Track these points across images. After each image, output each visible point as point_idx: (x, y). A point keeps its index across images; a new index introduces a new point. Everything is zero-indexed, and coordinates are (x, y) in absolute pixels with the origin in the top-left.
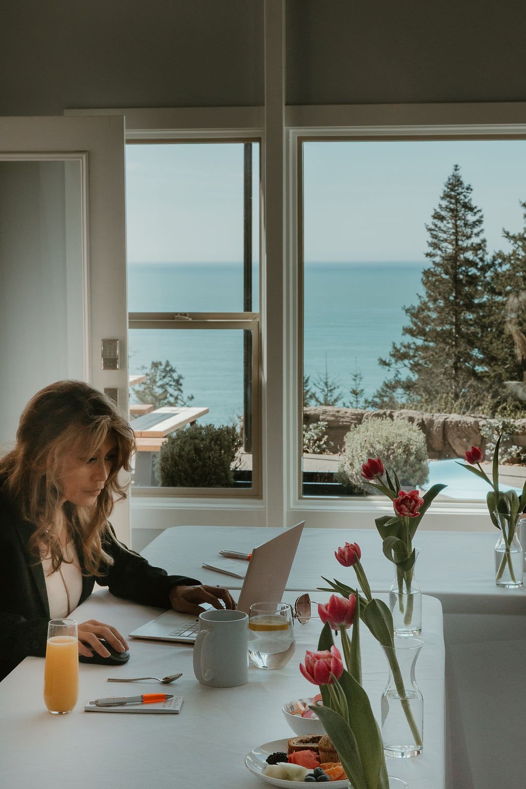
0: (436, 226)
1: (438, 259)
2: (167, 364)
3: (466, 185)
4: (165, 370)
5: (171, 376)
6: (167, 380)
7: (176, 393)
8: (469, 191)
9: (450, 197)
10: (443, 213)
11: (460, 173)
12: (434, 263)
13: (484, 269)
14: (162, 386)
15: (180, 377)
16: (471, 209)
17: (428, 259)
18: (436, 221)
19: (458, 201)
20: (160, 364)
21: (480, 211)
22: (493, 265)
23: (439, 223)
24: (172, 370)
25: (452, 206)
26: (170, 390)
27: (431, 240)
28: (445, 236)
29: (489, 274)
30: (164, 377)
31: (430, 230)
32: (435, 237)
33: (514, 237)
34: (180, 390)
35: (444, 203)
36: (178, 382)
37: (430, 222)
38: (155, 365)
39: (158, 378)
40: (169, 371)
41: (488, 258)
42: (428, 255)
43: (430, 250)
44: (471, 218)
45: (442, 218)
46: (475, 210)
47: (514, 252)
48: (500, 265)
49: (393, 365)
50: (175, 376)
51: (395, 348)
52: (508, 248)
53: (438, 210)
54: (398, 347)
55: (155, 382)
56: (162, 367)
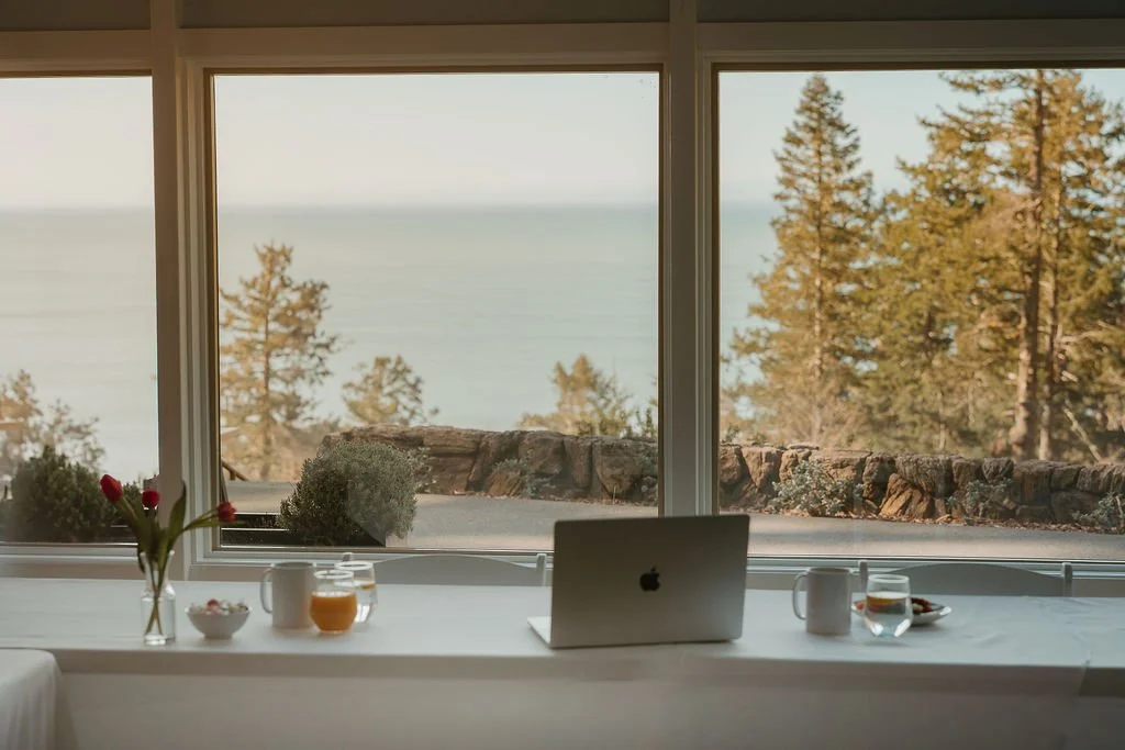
0: (789, 153)
1: (792, 203)
2: (399, 361)
4: (395, 371)
5: (405, 379)
6: (398, 384)
7: (412, 405)
8: (839, 101)
9: (810, 109)
10: (800, 134)
12: (788, 210)
13: (869, 218)
14: (390, 395)
15: (418, 381)
16: (842, 128)
17: (778, 202)
18: (791, 147)
19: (822, 115)
20: (388, 360)
21: (854, 131)
22: (882, 211)
23: (794, 149)
24: (407, 370)
25: (813, 124)
26: (403, 399)
27: (781, 174)
28: (802, 168)
29: (877, 225)
30: (394, 380)
31: (781, 159)
32: (788, 169)
33: (913, 170)
34: (417, 399)
35: (802, 119)
36: (414, 387)
37: (780, 147)
38: (381, 362)
39: (385, 382)
40: (400, 372)
41: (876, 201)
42: (778, 197)
43: (780, 189)
44: (842, 141)
45: (798, 142)
46: (848, 130)
47: (914, 194)
48: (894, 211)
49: (734, 362)
50: (411, 379)
51: (737, 336)
52: (905, 185)
53: (793, 129)
54: (742, 334)
55: (380, 387)
56: (390, 366)
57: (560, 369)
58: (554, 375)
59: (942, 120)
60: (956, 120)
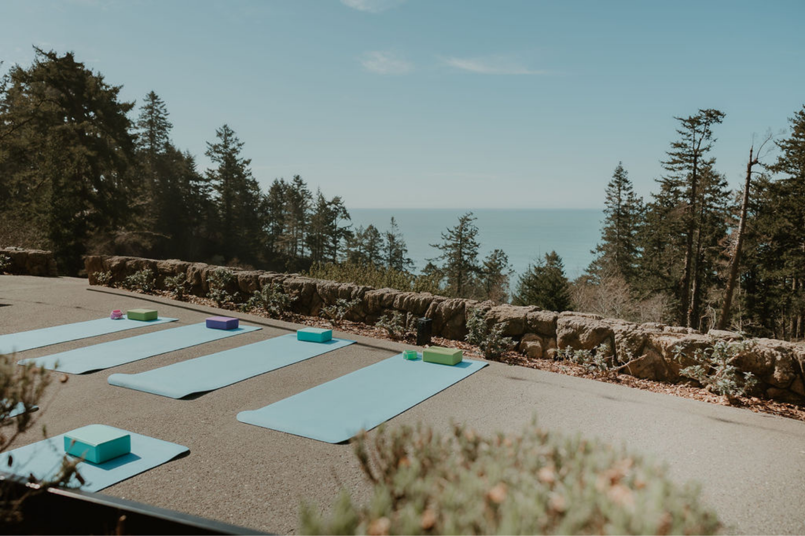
1: (610, 205)
2: (502, 251)
3: (625, 170)
7: (505, 263)
8: (626, 173)
9: (617, 176)
10: (614, 184)
11: (622, 165)
12: (609, 207)
13: (641, 211)
14: (499, 260)
15: (507, 256)
16: (627, 182)
17: (606, 205)
18: (610, 188)
19: (620, 179)
20: (498, 250)
21: (631, 182)
22: (646, 209)
23: (611, 188)
24: (503, 254)
25: (618, 181)
26: (502, 262)
27: (607, 196)
28: (615, 194)
29: (644, 213)
31: (607, 191)
32: (609, 194)
33: (655, 196)
35: (614, 179)
36: (506, 259)
37: (607, 188)
38: (496, 251)
39: (497, 256)
40: (502, 254)
41: (644, 206)
42: (606, 203)
43: (607, 200)
44: (627, 186)
45: (613, 186)
46: (629, 182)
47: (656, 203)
48: (650, 209)
49: (597, 254)
50: (505, 256)
51: (598, 246)
52: (653, 201)
53: (611, 182)
54: (600, 245)
55: (496, 258)
56: (499, 252)
57: (547, 254)
58: (545, 256)
59: (663, 180)
60: (667, 180)
